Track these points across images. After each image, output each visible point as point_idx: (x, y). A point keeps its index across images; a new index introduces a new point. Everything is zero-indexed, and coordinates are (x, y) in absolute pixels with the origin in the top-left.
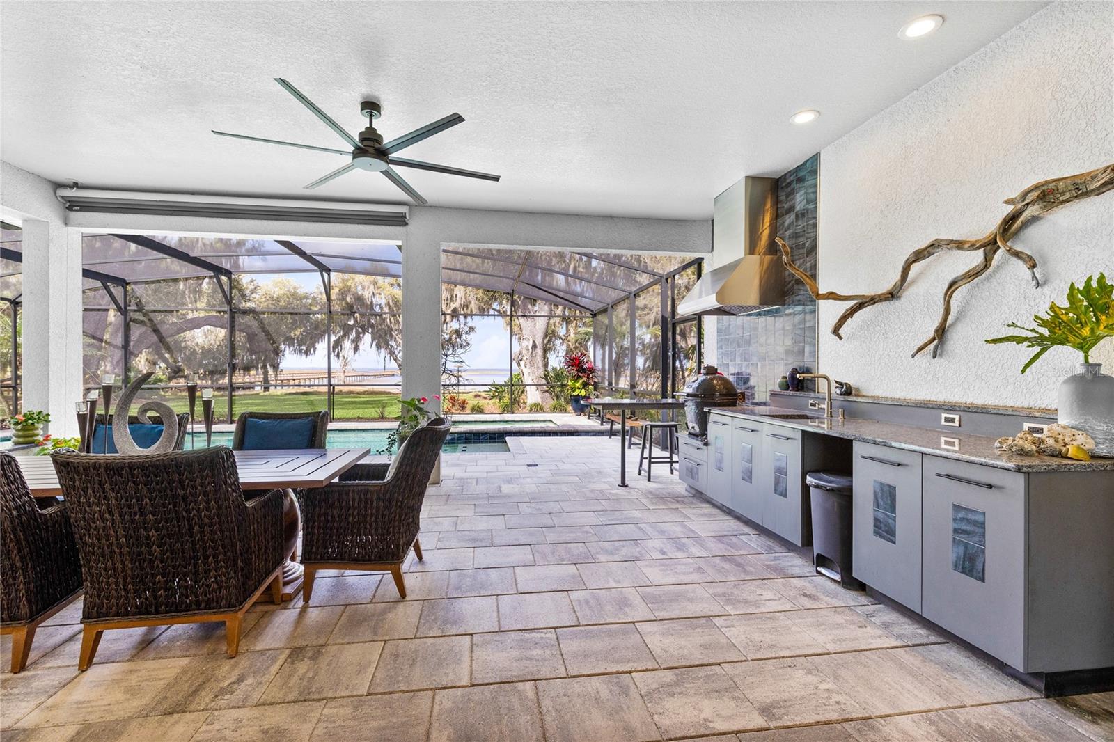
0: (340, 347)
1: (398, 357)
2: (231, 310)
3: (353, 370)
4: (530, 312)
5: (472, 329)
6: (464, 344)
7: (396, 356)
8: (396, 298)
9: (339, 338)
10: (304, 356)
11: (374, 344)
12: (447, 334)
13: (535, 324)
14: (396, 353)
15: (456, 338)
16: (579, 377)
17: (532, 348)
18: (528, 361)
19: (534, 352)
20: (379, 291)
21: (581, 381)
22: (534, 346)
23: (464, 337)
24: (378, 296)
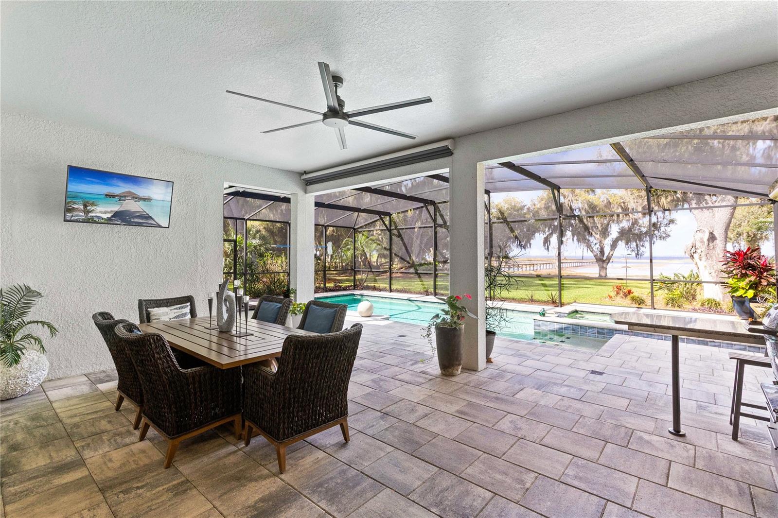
0: (548, 242)
1: (594, 249)
2: (435, 225)
3: (565, 258)
4: (707, 203)
5: (672, 221)
6: (664, 235)
7: (592, 248)
8: (590, 202)
9: (548, 235)
10: (523, 250)
11: (575, 238)
12: (644, 227)
13: (714, 214)
14: (593, 245)
15: (654, 231)
16: (744, 276)
17: (708, 240)
18: (703, 254)
19: (711, 245)
20: (576, 198)
21: (747, 280)
22: (712, 238)
23: (663, 229)
24: (575, 201)
